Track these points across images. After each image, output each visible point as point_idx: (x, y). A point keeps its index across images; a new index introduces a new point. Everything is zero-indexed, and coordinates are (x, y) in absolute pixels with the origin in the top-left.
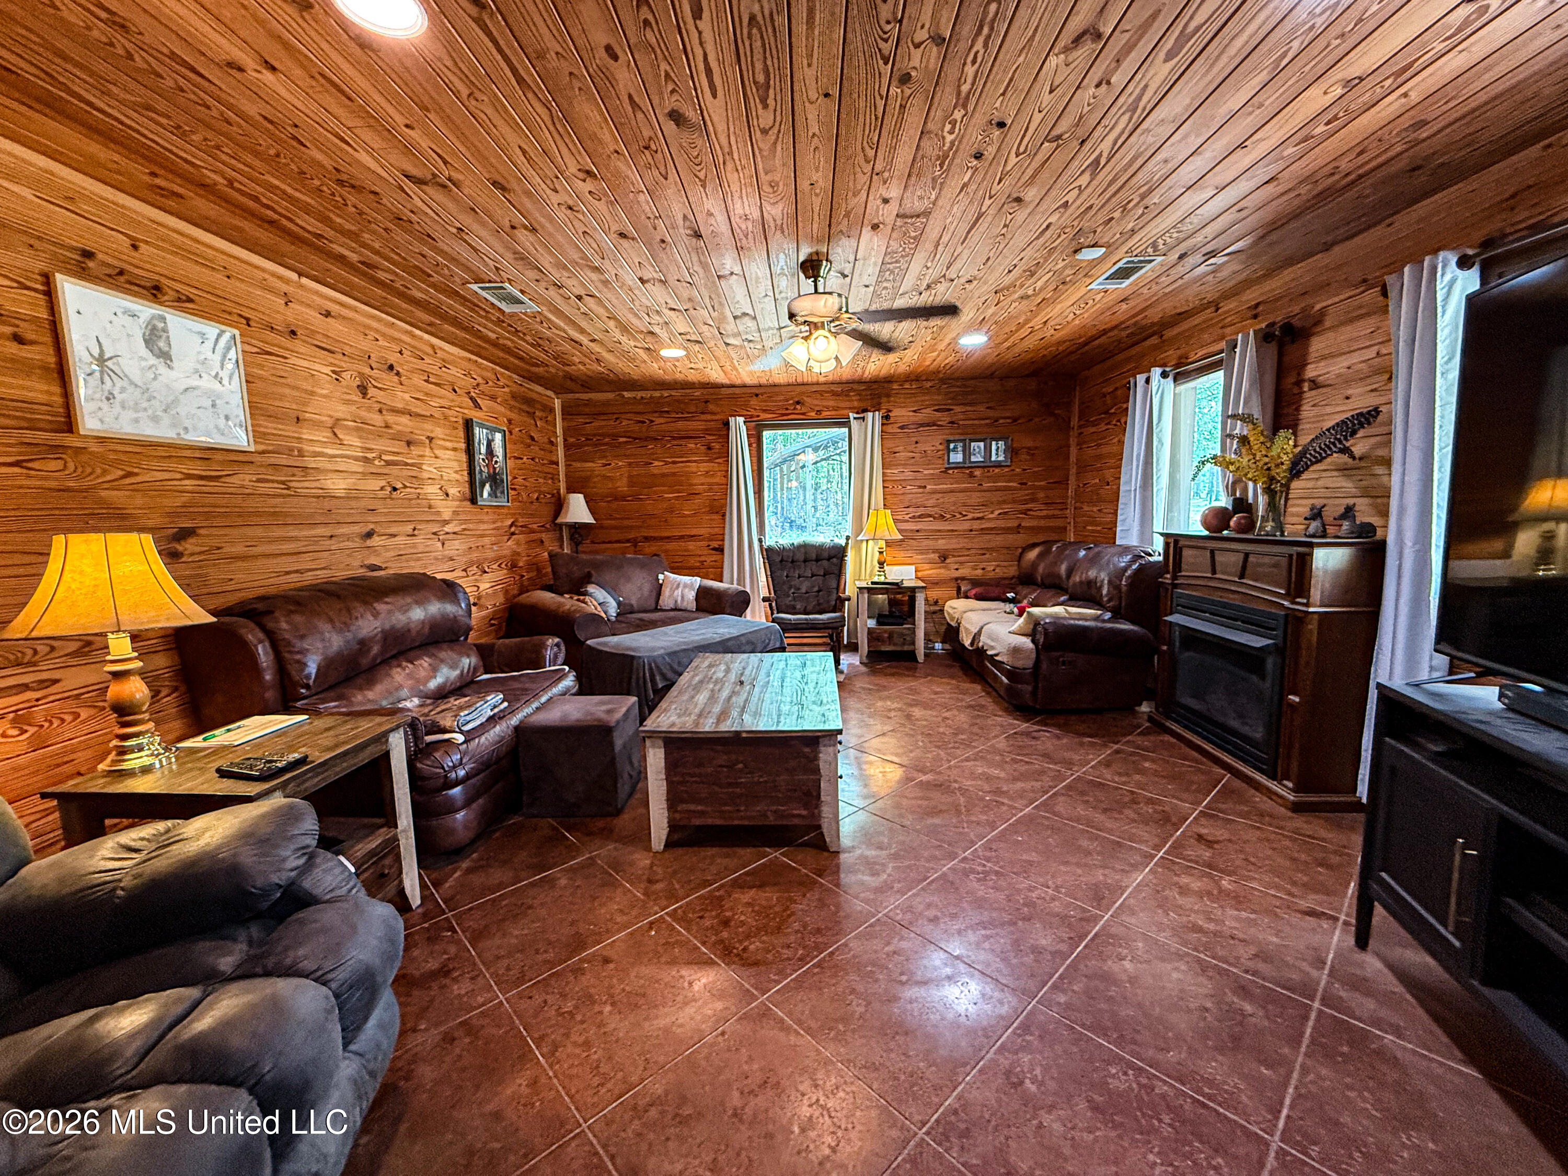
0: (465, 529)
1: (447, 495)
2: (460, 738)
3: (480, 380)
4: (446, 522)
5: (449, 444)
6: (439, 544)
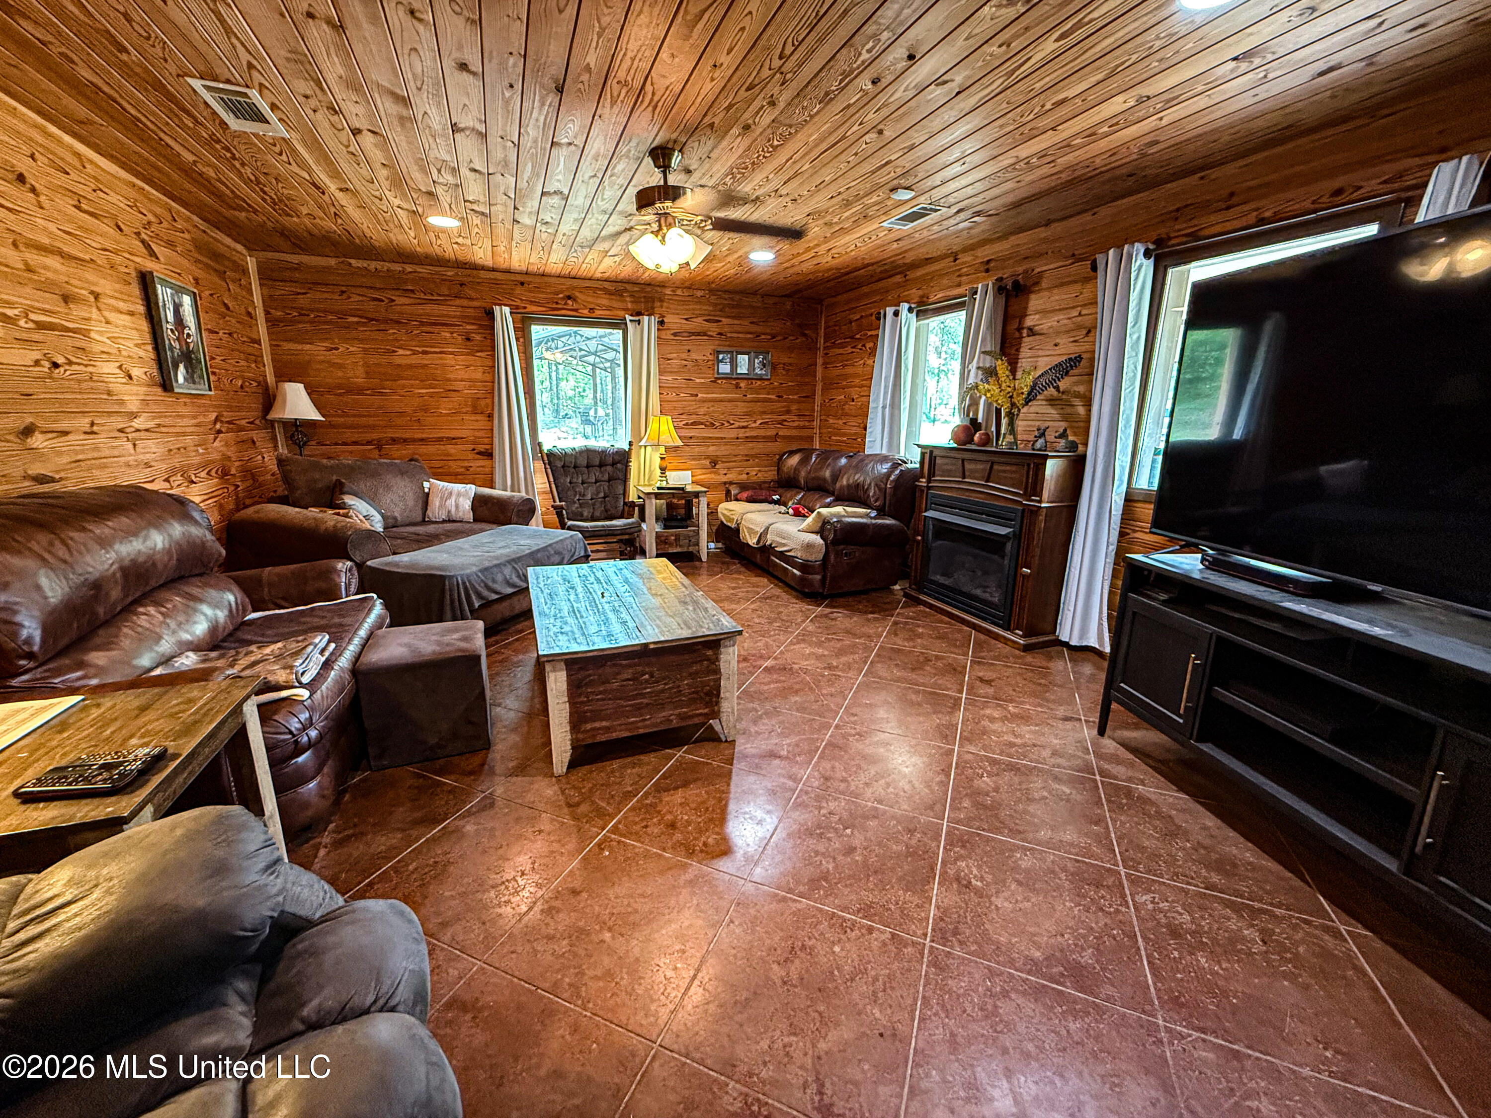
0: (159, 425)
1: (130, 377)
2: (305, 693)
3: (153, 219)
4: (133, 415)
5: (122, 305)
6: (130, 446)
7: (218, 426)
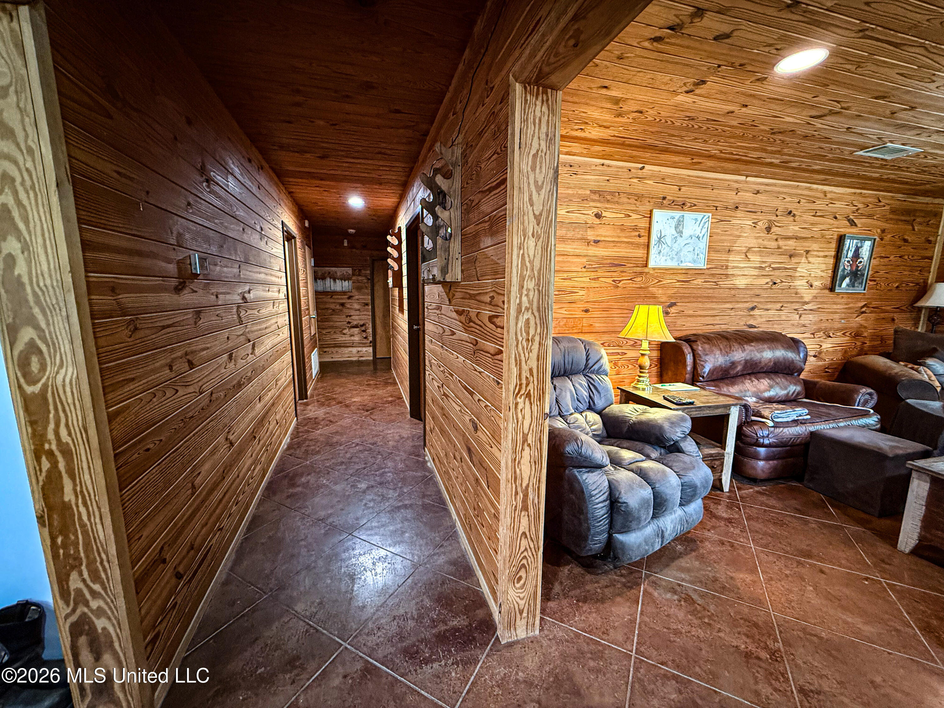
0: (819, 308)
1: (811, 286)
2: (771, 424)
3: (860, 206)
4: (807, 303)
5: (822, 254)
6: (798, 316)
7: (864, 309)
